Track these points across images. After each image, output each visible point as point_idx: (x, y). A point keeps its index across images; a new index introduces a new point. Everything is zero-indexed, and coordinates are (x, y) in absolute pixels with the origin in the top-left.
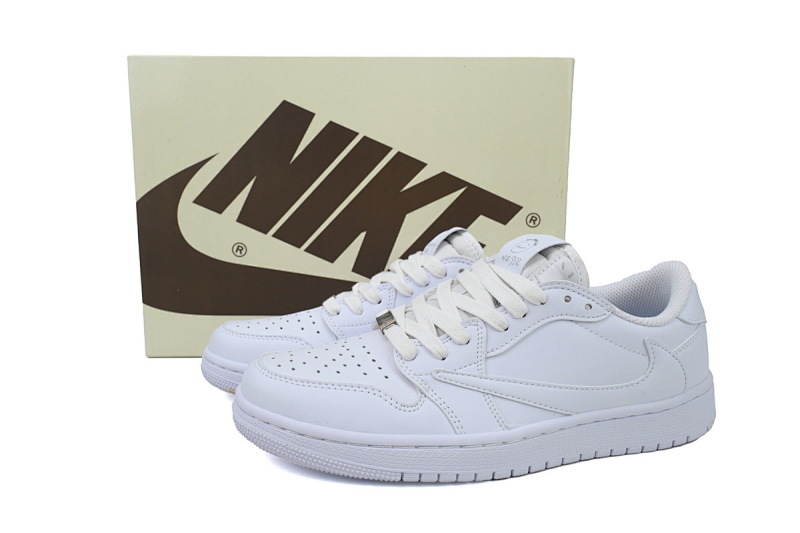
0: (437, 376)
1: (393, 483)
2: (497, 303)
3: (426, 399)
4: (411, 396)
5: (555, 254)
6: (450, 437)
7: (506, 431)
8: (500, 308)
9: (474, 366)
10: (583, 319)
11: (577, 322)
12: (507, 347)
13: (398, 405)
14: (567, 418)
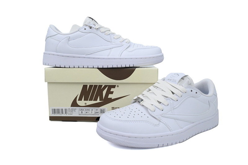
0: (162, 115)
1: (156, 147)
2: (173, 93)
3: (161, 122)
4: (156, 122)
5: (185, 78)
6: (169, 133)
7: (182, 129)
8: (175, 94)
9: (171, 111)
10: (195, 96)
11: (194, 97)
12: (178, 105)
13: (154, 125)
14: (193, 124)
